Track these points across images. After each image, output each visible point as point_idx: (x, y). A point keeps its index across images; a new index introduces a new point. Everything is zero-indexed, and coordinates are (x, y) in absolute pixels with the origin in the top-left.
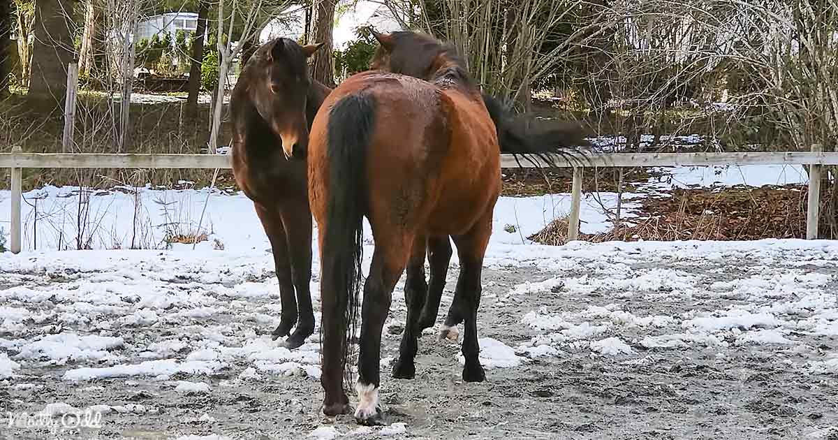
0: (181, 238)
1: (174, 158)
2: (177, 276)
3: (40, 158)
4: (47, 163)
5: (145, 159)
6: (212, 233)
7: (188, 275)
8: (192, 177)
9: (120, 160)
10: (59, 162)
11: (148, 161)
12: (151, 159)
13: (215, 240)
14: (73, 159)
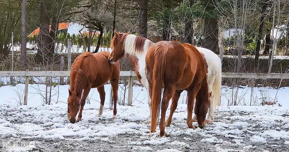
0: (266, 103)
1: (273, 75)
2: (283, 114)
3: (227, 74)
4: (229, 76)
5: (262, 75)
6: (277, 102)
7: (287, 114)
8: (262, 83)
9: (254, 75)
10: (233, 76)
11: (263, 76)
12: (264, 75)
13: (279, 104)
14: (238, 75)
